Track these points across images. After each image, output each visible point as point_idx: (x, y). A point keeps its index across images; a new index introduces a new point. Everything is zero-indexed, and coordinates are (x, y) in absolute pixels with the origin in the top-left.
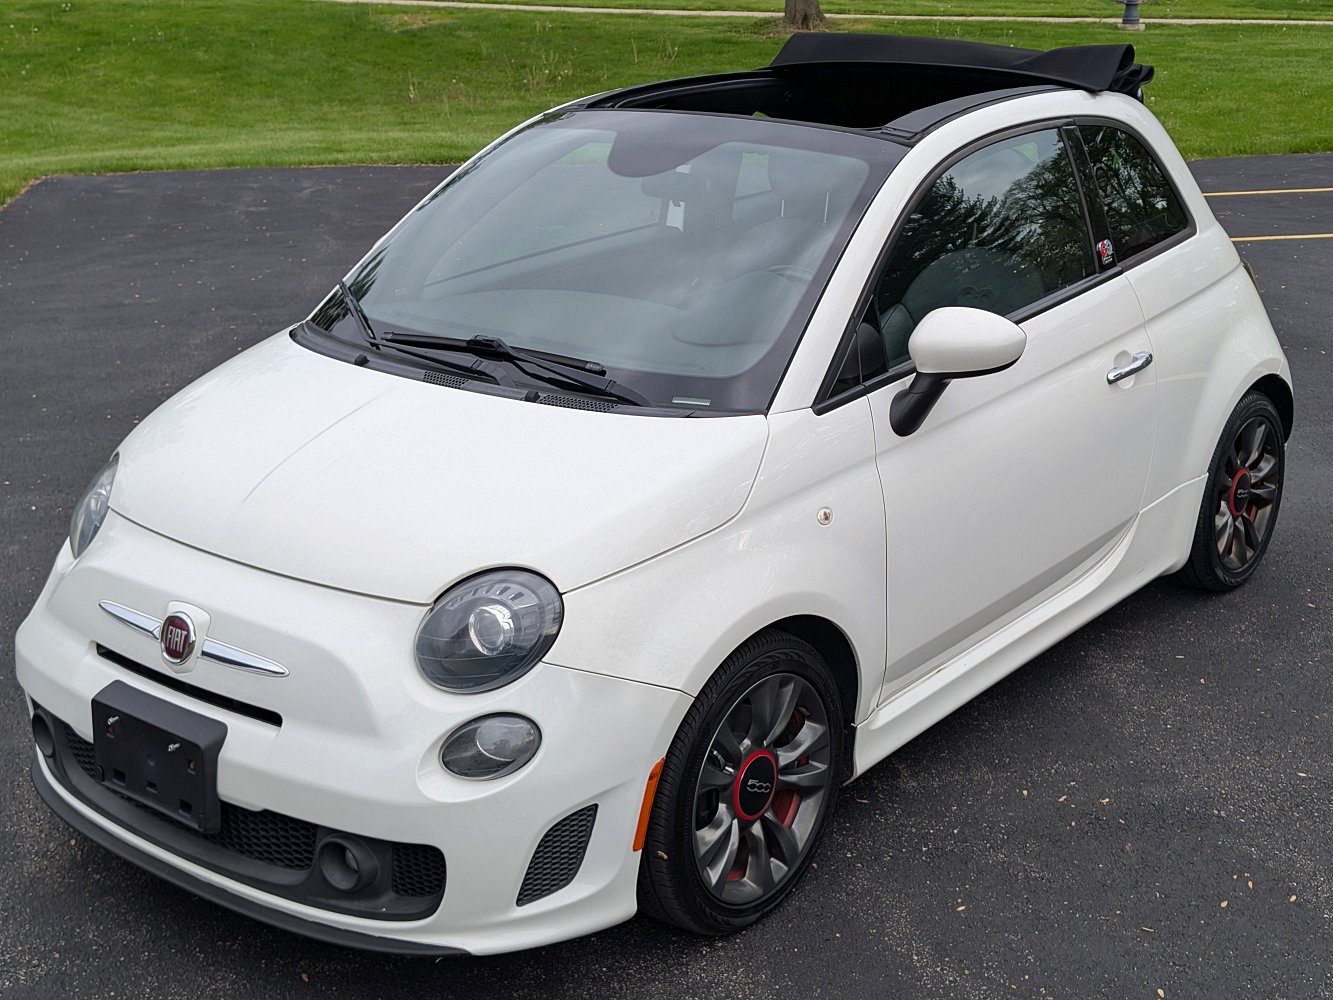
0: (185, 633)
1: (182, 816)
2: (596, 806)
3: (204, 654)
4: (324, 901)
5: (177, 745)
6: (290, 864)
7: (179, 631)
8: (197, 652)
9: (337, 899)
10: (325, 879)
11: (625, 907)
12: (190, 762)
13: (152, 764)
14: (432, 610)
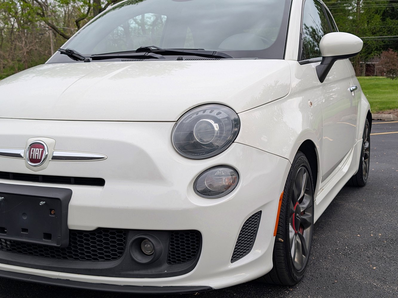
0: (41, 150)
1: (45, 242)
2: (261, 211)
3: (55, 158)
4: (131, 273)
5: (44, 202)
6: (108, 258)
7: (38, 149)
8: (49, 158)
9: (139, 270)
10: (133, 260)
11: (267, 266)
12: (51, 210)
13: (25, 218)
14: (176, 124)
